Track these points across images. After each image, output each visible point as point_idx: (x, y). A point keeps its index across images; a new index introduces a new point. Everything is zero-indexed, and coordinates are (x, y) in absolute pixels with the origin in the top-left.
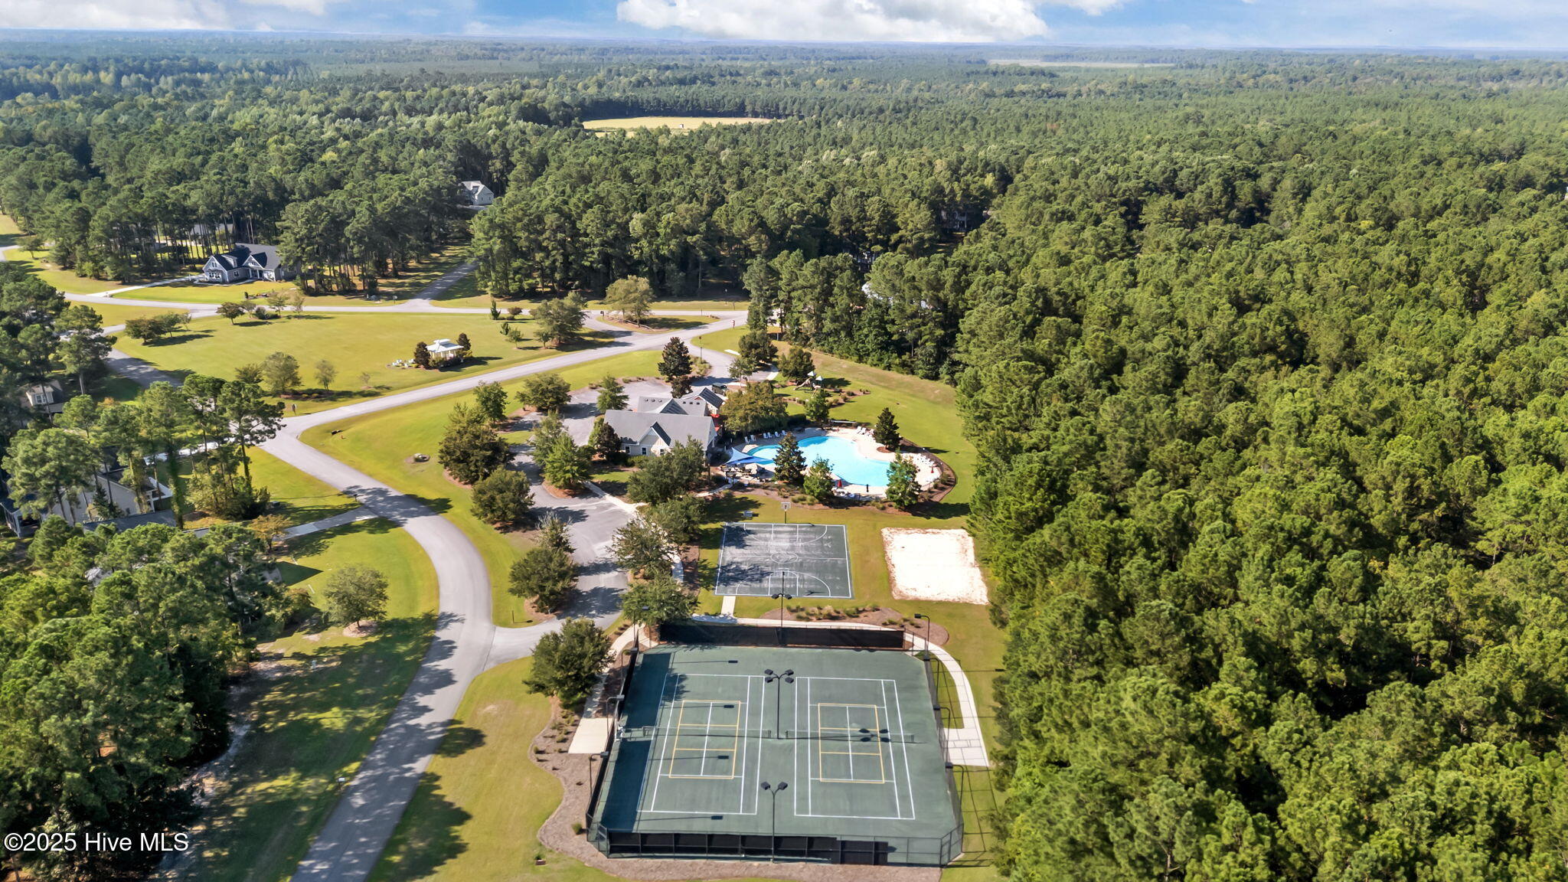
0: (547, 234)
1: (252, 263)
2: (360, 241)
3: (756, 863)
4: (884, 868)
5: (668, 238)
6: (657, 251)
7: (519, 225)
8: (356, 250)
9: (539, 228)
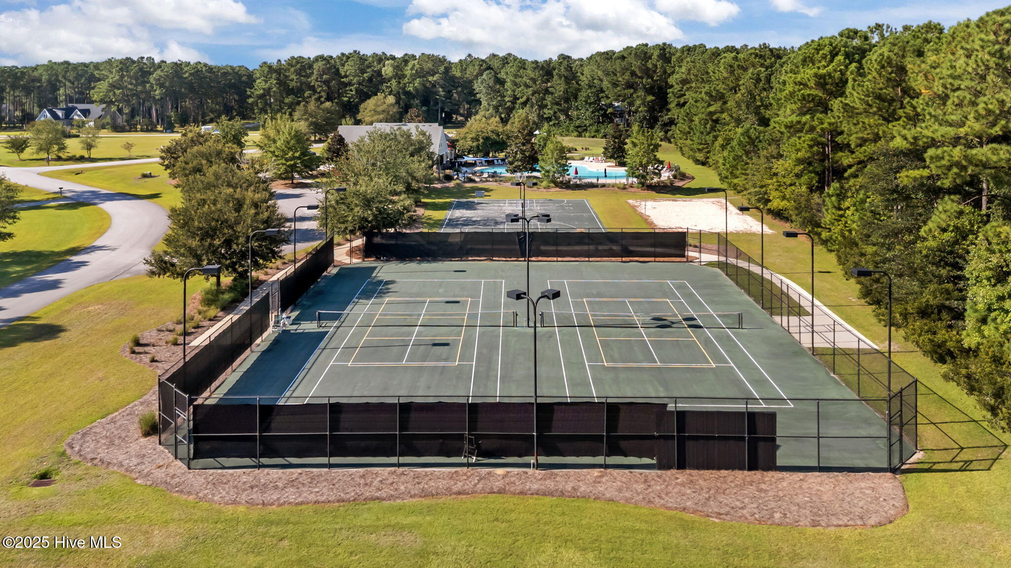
0: (314, 77)
1: (77, 116)
2: (162, 86)
3: (500, 471)
4: (771, 474)
5: (414, 77)
6: (403, 89)
7: (292, 69)
8: (157, 92)
9: (308, 71)
